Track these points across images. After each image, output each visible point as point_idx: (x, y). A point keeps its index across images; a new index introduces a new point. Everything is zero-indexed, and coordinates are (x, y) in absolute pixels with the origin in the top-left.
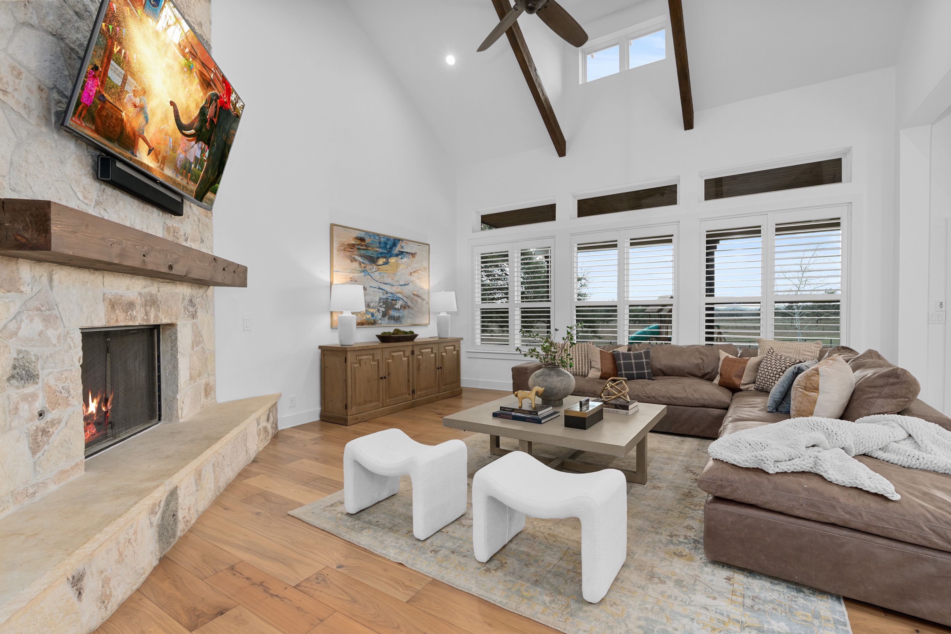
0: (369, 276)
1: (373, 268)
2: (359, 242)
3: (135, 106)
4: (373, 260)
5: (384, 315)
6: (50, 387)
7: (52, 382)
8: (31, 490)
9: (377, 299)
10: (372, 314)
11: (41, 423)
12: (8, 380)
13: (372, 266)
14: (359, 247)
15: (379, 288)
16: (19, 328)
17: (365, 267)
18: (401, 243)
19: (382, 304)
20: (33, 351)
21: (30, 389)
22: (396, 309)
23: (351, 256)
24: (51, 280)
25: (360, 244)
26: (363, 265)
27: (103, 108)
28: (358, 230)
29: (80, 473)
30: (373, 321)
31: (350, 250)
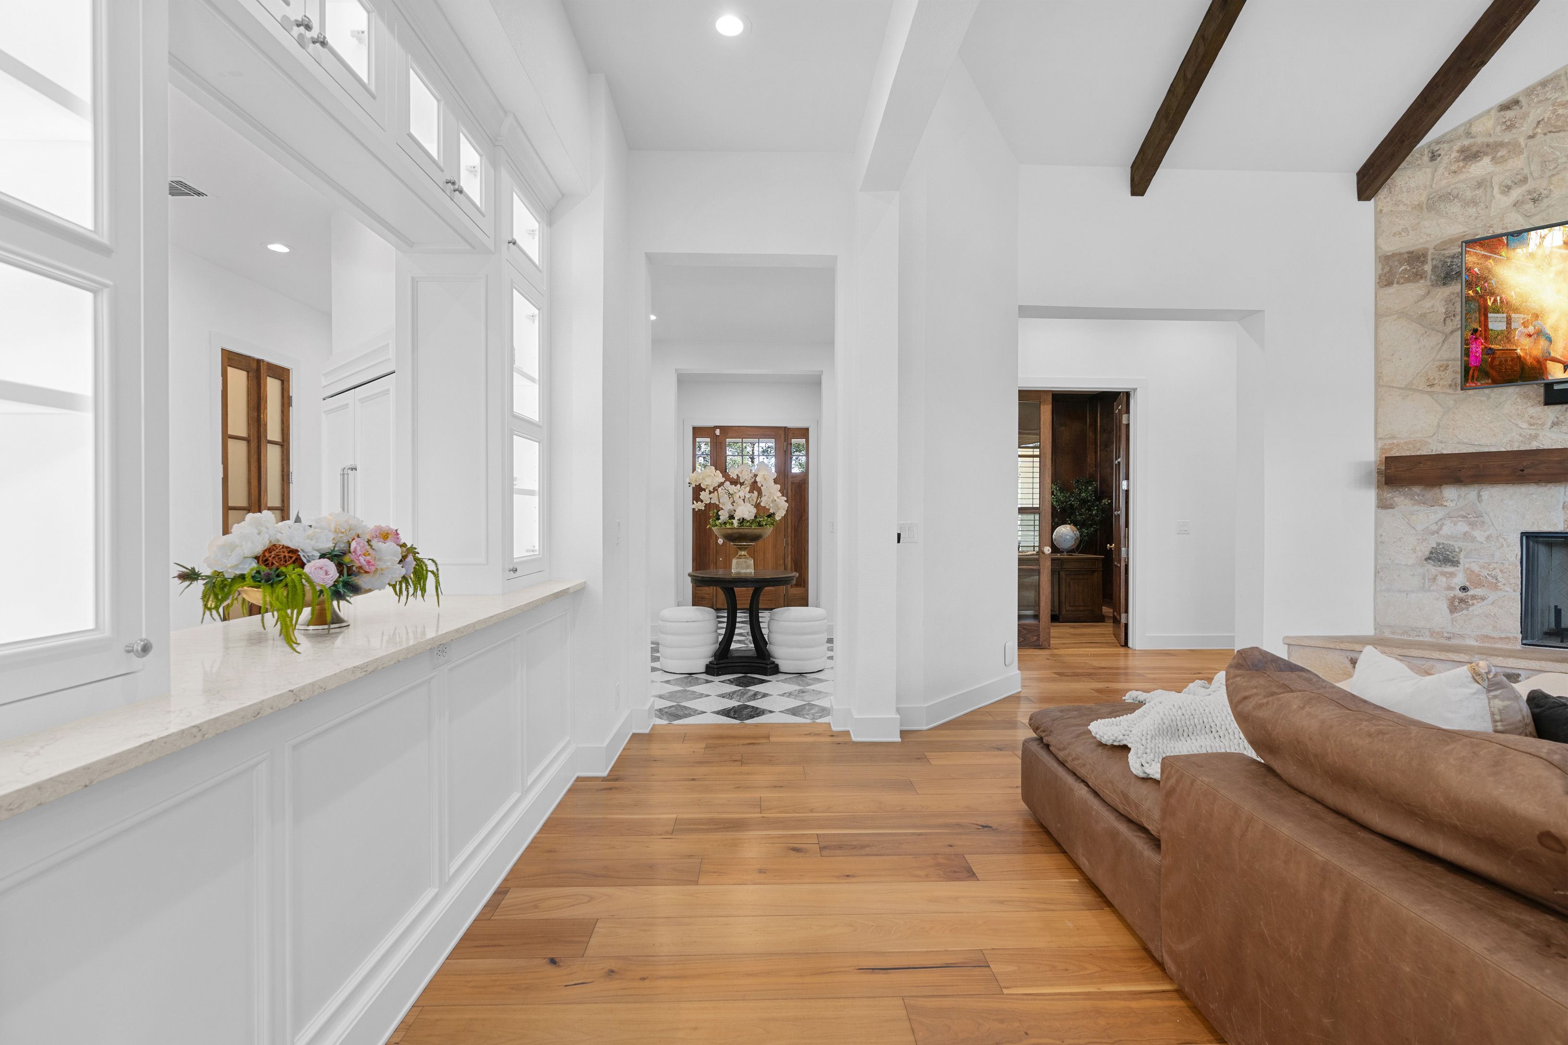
3: (1530, 336)
6: (1473, 572)
7: (1476, 569)
8: (1446, 635)
11: (1462, 594)
12: (1426, 560)
16: (1441, 529)
20: (1457, 545)
21: (1449, 569)
24: (1479, 496)
27: (1493, 359)
29: (1518, 646)
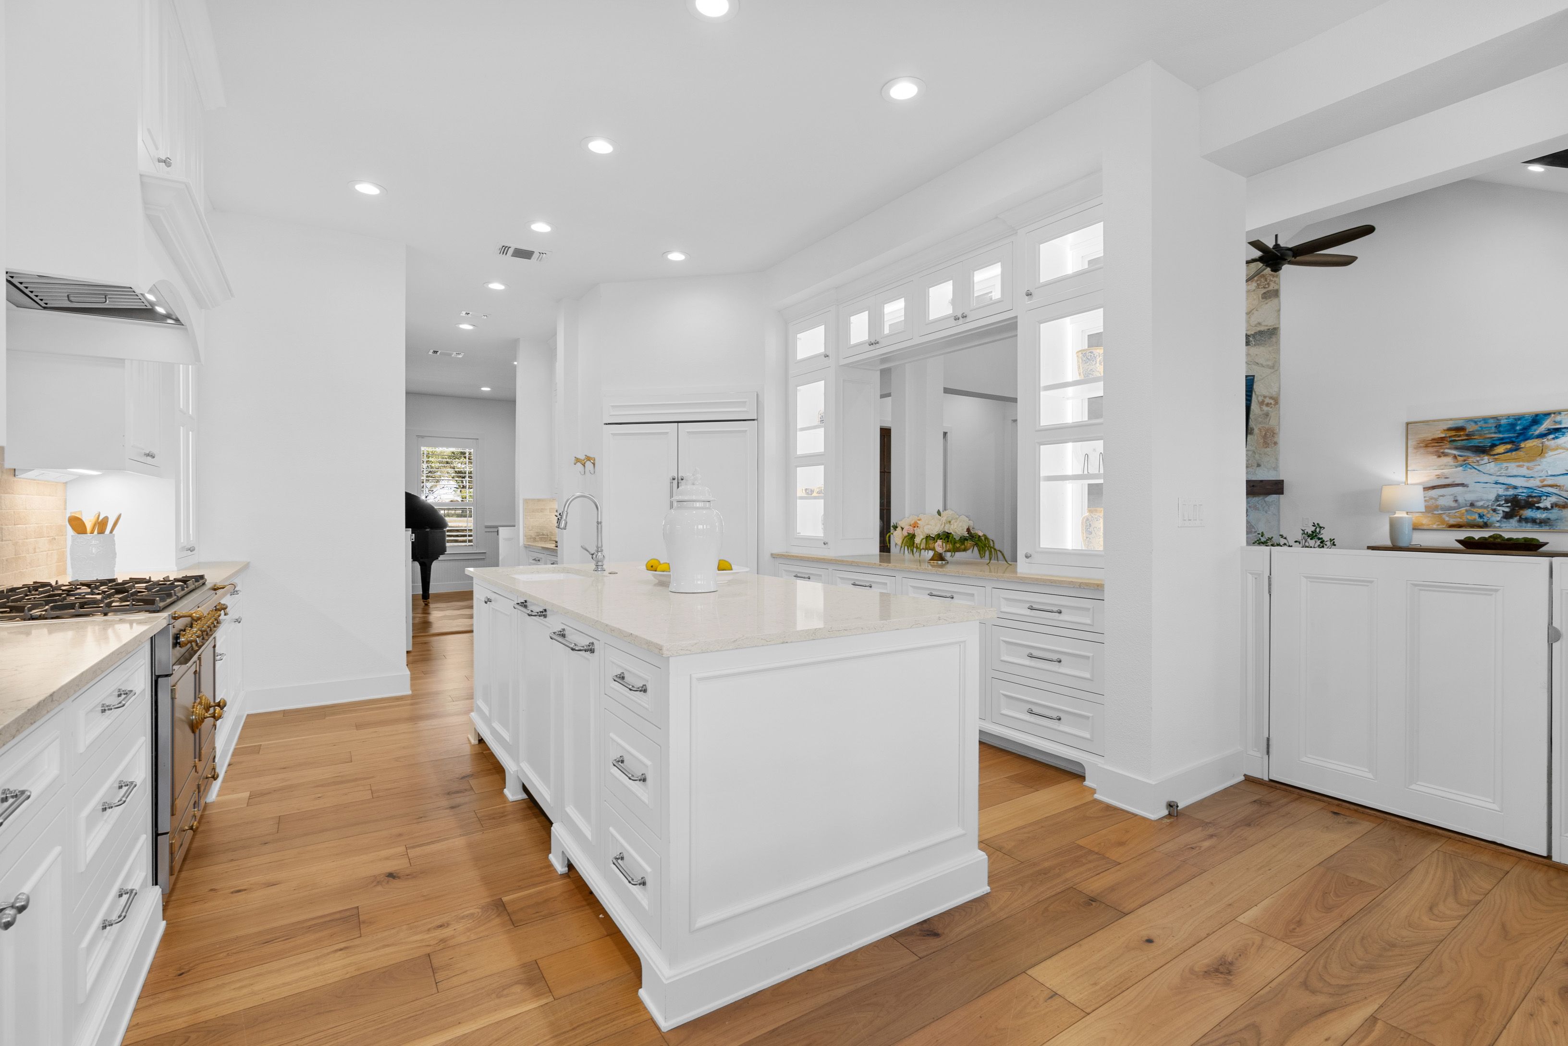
0: (1474, 470)
1: (1482, 460)
2: (1453, 433)
4: (1481, 451)
5: (1508, 516)
9: (1492, 497)
10: (1479, 514)
13: (1479, 457)
14: (1453, 439)
15: (1496, 483)
17: (1465, 460)
18: (1554, 417)
19: (1503, 502)
22: (1538, 508)
23: (1437, 451)
25: (1454, 435)
26: (1460, 459)
28: (1451, 420)
30: (1482, 524)
31: (1436, 444)
